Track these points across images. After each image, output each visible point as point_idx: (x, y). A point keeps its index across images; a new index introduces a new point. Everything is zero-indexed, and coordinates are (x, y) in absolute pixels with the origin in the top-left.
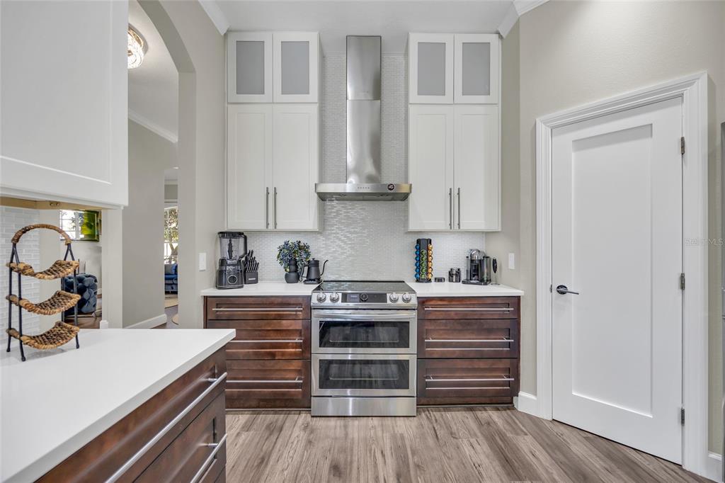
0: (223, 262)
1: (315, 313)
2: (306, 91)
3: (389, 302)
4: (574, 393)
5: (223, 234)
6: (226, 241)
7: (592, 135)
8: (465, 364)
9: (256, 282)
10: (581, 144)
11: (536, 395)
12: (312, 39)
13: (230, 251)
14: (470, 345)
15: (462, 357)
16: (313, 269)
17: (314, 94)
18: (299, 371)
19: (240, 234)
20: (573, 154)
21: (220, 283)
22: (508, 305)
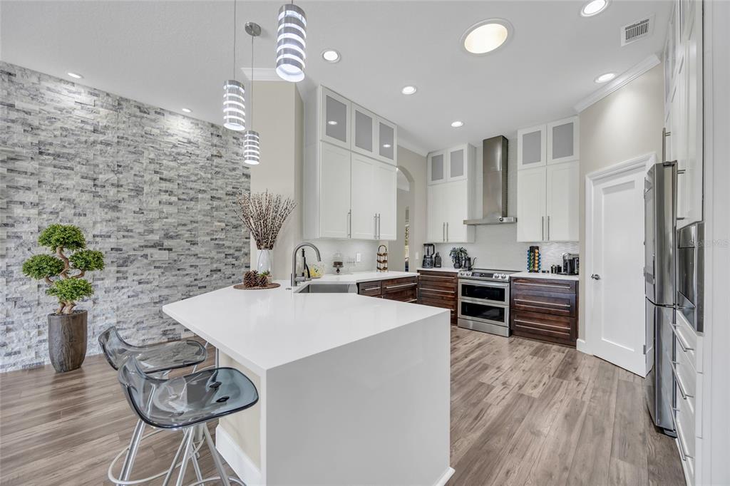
0: (425, 257)
1: (460, 280)
2: (462, 174)
3: (494, 277)
4: (603, 339)
5: (425, 245)
6: (426, 248)
7: (615, 184)
8: (538, 316)
9: (440, 267)
10: (607, 191)
11: (584, 340)
12: (465, 148)
13: (428, 252)
14: (543, 306)
15: (538, 312)
16: (467, 262)
17: (466, 175)
18: (453, 306)
19: (431, 245)
20: (603, 196)
21: (424, 265)
22: (568, 285)
